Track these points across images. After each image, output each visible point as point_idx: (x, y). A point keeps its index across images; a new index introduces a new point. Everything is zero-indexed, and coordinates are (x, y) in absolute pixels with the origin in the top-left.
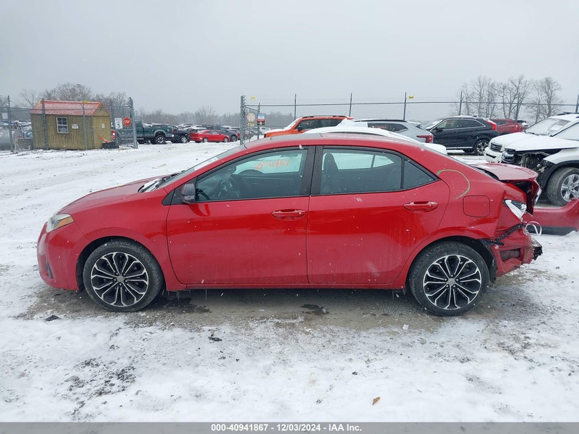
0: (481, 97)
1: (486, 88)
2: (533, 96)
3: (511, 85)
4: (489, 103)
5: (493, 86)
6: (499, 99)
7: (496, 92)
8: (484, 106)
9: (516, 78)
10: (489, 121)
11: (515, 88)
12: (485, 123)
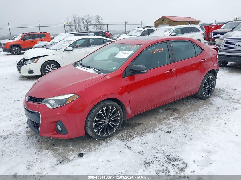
0: (75, 23)
1: (76, 19)
2: (94, 22)
3: (85, 18)
4: (79, 25)
5: (79, 18)
6: (82, 24)
7: (80, 21)
8: (77, 26)
9: (86, 15)
10: (105, 32)
11: (87, 19)
12: (103, 32)
